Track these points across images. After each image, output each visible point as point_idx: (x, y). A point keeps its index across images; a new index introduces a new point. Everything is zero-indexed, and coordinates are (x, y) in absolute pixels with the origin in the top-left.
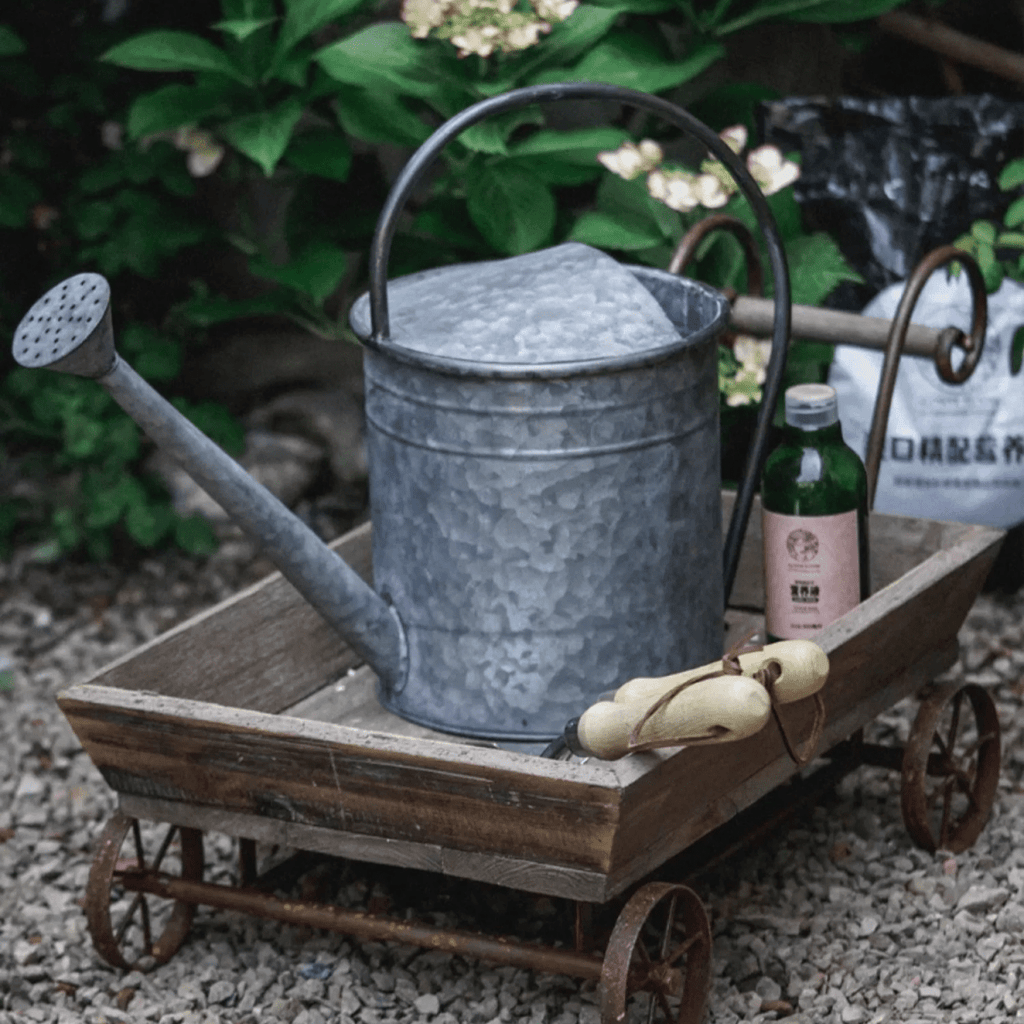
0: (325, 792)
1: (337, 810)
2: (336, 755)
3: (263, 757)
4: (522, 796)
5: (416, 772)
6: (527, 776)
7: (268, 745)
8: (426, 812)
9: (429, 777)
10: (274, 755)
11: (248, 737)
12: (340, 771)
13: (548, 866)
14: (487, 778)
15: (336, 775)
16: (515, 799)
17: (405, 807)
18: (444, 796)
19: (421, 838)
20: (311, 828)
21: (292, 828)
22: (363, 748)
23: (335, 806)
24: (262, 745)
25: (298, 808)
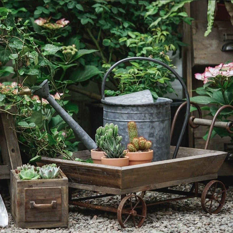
0: (76, 175)
1: (79, 179)
2: (77, 167)
3: (66, 168)
4: (106, 173)
5: (90, 169)
6: (107, 168)
7: (67, 166)
8: (92, 178)
9: (92, 170)
10: (68, 168)
11: (64, 164)
12: (78, 170)
13: (112, 188)
14: (101, 169)
15: (78, 171)
16: (105, 174)
17: (88, 177)
18: (95, 174)
19: (92, 184)
20: (75, 183)
21: (72, 183)
22: (81, 165)
23: (78, 178)
24: (66, 166)
25: (73, 179)
